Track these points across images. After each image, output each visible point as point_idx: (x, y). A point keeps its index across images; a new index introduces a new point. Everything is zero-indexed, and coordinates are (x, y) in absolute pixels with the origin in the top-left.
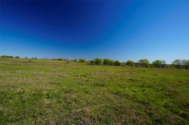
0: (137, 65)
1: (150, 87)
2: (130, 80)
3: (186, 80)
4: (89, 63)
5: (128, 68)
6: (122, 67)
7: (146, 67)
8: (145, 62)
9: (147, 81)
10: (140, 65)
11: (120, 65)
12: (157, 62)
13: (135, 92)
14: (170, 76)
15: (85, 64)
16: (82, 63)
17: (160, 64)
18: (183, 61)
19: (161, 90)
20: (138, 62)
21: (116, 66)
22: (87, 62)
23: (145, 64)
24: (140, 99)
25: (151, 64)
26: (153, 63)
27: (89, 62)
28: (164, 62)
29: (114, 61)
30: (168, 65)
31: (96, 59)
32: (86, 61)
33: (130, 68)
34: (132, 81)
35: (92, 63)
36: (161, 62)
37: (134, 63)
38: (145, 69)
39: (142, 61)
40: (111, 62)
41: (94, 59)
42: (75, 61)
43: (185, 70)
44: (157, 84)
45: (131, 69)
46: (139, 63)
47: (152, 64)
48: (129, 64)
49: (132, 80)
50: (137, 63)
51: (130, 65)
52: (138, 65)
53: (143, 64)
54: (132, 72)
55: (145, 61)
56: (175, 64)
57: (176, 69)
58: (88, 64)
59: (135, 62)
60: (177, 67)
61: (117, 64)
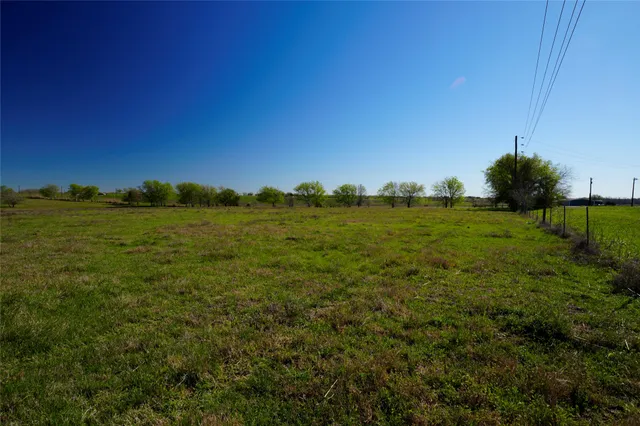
0: (290, 200)
1: (335, 248)
2: (289, 239)
3: (401, 230)
4: (120, 201)
5: (267, 211)
6: (247, 210)
7: (318, 205)
8: (313, 192)
9: (328, 238)
10: (301, 202)
11: (240, 202)
12: (345, 189)
13: (309, 259)
14: (374, 225)
15: (100, 205)
16: (87, 203)
17: (353, 196)
18: (401, 186)
19: (356, 251)
20: (294, 192)
21: (227, 208)
22: (108, 195)
23: (314, 195)
24: (322, 267)
25: (330, 197)
26: (335, 192)
27: (117, 197)
28: (362, 189)
29: (218, 191)
30: (370, 199)
31: (147, 185)
32: (101, 191)
33: (275, 210)
34: (293, 242)
35: (130, 199)
36: (353, 189)
37: (283, 194)
38: (313, 210)
39: (304, 187)
40: (206, 195)
41: (141, 184)
42: (47, 195)
43: (406, 209)
44: (348, 241)
45: (277, 213)
46: (297, 195)
47: (332, 197)
48: (268, 197)
49: (293, 239)
50: (291, 195)
51: (270, 202)
52: (295, 201)
53: (309, 197)
54: (286, 222)
55: (313, 188)
56: (387, 194)
57: (388, 207)
58: (114, 204)
59: (286, 193)
60: (389, 203)
61: (229, 200)
